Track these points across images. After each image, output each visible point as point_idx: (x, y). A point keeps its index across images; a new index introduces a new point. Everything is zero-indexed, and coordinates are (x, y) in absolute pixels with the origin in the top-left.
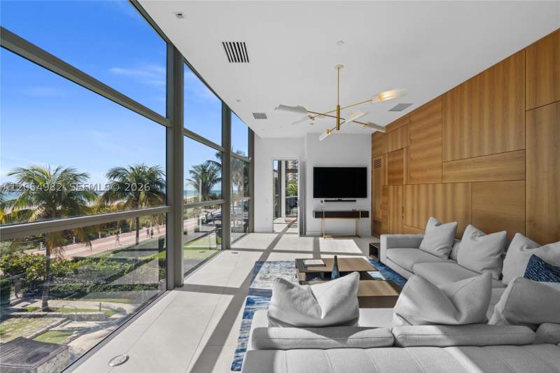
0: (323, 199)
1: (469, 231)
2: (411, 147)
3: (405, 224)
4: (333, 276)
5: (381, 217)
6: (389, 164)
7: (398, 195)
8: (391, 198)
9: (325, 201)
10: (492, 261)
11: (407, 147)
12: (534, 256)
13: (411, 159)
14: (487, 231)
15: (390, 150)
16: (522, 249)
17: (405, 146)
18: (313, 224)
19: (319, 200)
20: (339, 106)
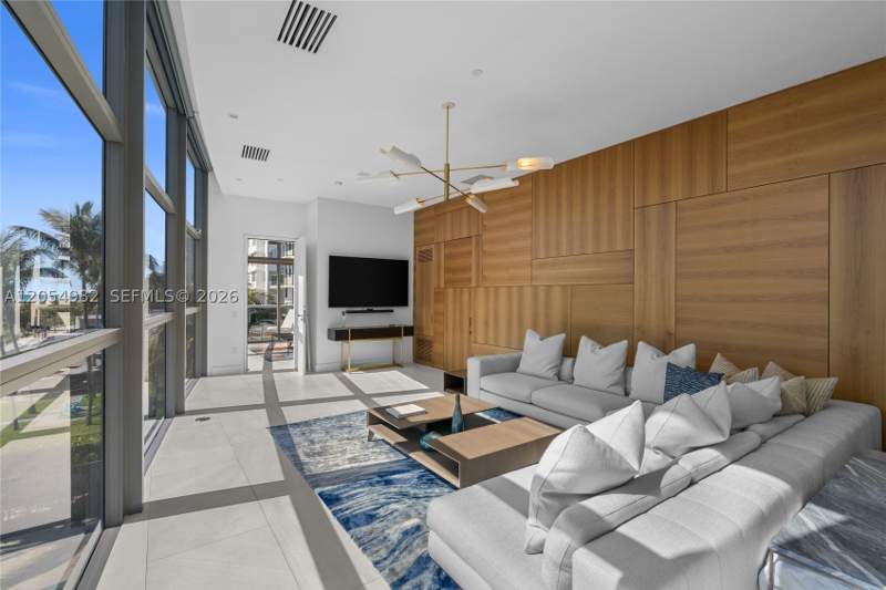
0: (345, 309)
1: (585, 344)
2: (486, 236)
3: (475, 342)
4: (455, 425)
5: (432, 334)
6: (447, 257)
7: (461, 302)
8: (450, 307)
9: (348, 312)
10: (617, 376)
11: (478, 235)
12: (669, 364)
13: (484, 252)
14: (604, 344)
15: (449, 238)
16: (653, 358)
17: (474, 233)
18: (328, 350)
19: (338, 311)
20: (448, 165)
